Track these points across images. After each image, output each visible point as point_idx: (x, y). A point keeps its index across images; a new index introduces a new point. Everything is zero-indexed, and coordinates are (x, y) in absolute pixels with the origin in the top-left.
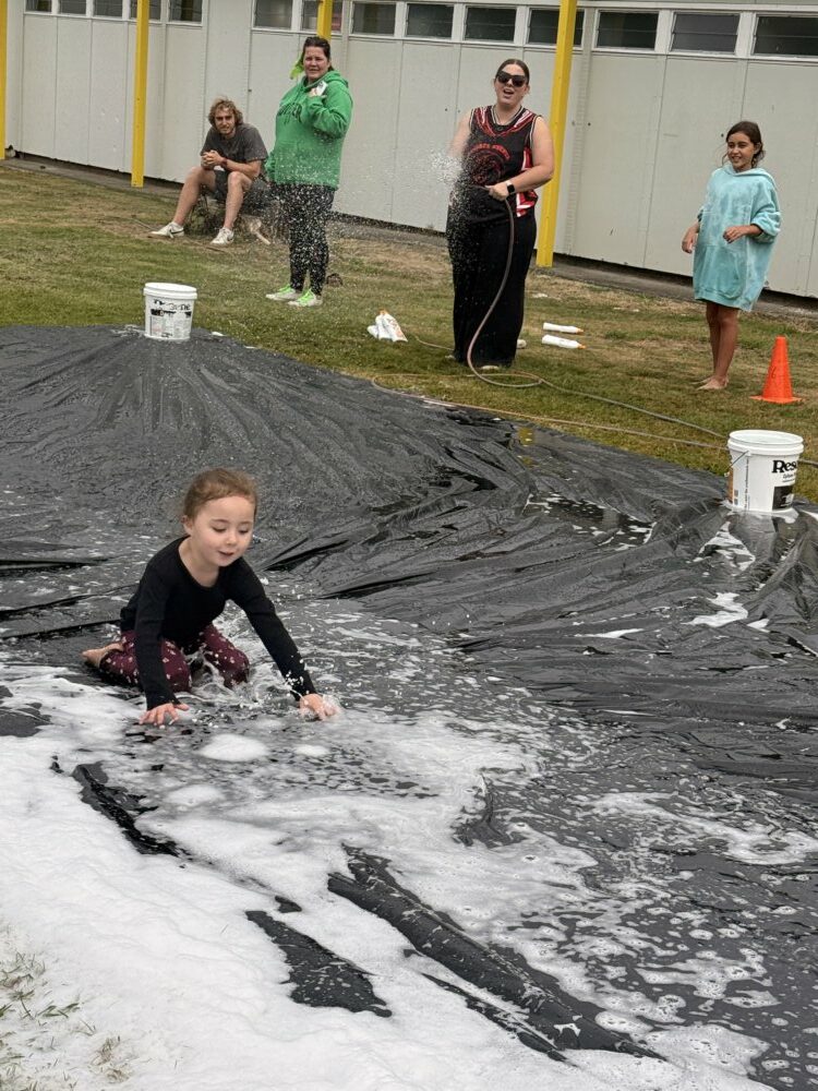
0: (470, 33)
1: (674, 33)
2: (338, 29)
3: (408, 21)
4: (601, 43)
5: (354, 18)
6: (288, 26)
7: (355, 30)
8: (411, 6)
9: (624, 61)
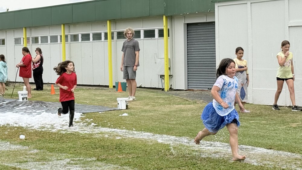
0: (51, 42)
1: (81, 38)
2: (29, 43)
3: (41, 40)
4: (71, 41)
5: (32, 41)
6: (21, 44)
7: (32, 43)
8: (41, 37)
9: (74, 44)
